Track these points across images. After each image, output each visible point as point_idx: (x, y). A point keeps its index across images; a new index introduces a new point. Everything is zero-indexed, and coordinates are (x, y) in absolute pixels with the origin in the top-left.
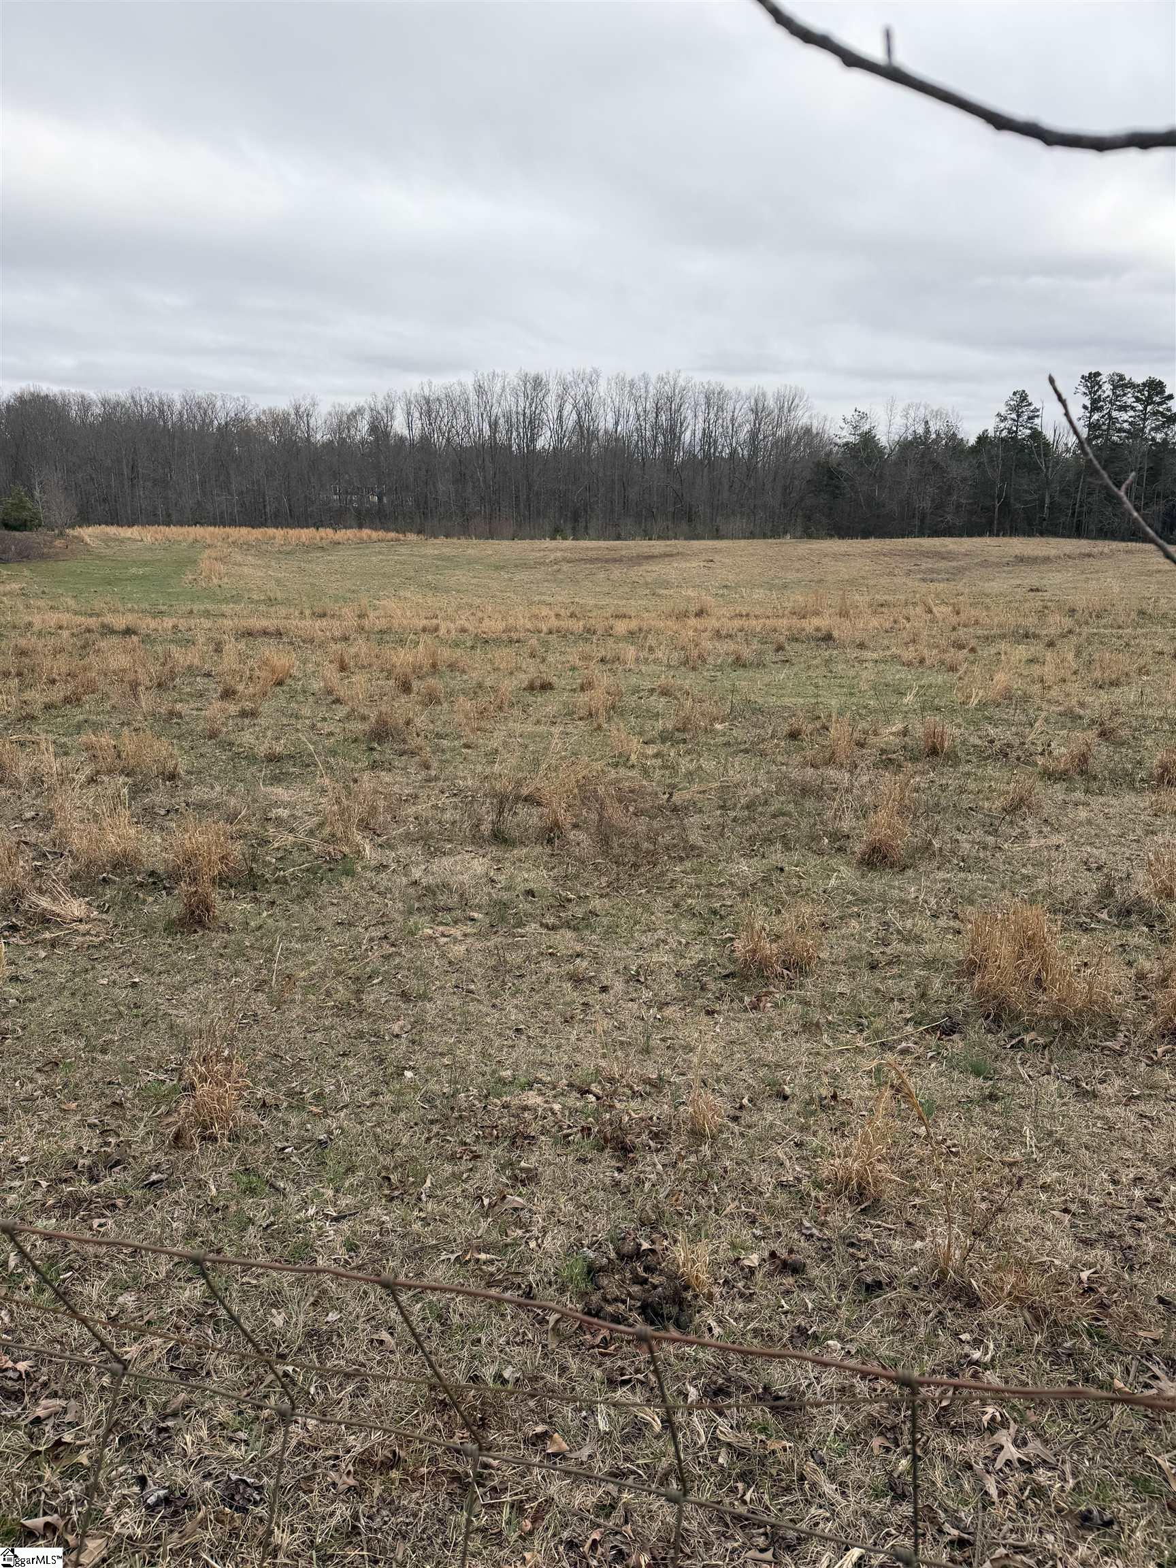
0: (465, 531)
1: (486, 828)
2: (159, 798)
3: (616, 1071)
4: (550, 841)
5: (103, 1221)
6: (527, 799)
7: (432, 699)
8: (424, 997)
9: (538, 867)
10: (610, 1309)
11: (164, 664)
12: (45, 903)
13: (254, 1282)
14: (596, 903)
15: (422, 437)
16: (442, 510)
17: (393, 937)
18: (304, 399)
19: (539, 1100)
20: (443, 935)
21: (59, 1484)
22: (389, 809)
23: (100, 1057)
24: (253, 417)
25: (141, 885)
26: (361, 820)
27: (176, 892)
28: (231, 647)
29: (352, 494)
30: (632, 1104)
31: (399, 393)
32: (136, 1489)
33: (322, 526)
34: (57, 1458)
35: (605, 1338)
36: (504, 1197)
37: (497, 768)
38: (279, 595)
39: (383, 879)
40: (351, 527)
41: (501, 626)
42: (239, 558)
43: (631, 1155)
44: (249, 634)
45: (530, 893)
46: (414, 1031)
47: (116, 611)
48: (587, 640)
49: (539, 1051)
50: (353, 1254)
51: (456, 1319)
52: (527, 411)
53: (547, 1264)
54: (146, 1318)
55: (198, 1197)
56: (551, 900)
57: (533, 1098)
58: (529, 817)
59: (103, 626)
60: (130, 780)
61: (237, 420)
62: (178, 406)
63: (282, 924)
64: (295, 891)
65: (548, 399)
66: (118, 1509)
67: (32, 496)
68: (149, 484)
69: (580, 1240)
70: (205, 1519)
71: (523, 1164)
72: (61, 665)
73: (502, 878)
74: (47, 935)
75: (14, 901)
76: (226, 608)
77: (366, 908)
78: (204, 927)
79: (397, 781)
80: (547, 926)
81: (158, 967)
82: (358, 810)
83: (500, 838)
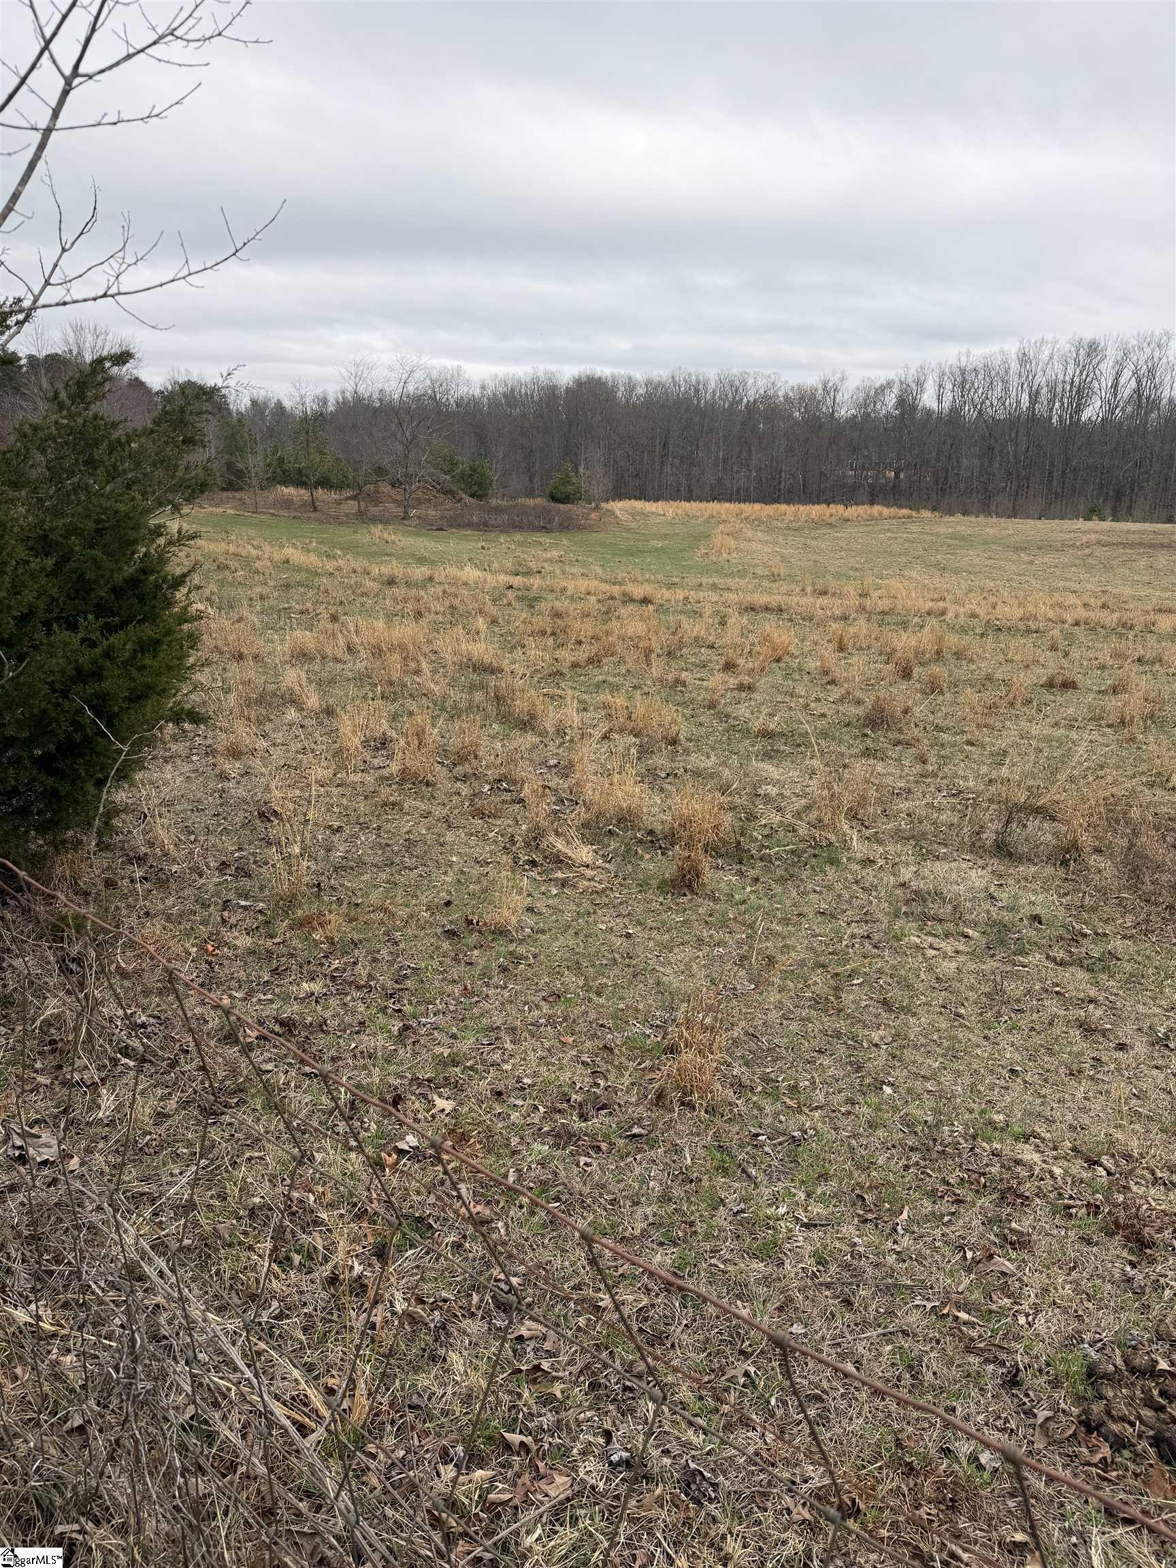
0: (986, 509)
1: (989, 837)
2: (660, 760)
3: (1135, 1147)
4: (1065, 863)
5: (589, 1160)
6: (1037, 811)
7: (933, 688)
8: (906, 1010)
9: (1047, 890)
10: (1115, 1427)
11: (673, 634)
12: (560, 845)
13: (722, 1266)
14: (1118, 944)
15: (951, 411)
16: (962, 486)
17: (876, 937)
18: (834, 374)
19: (1036, 1157)
20: (931, 947)
21: (534, 1408)
22: (879, 801)
23: (595, 998)
24: (781, 393)
25: (641, 842)
26: (851, 809)
27: (670, 853)
28: (736, 621)
29: (868, 469)
30: (1152, 1191)
31: (934, 364)
32: (601, 1441)
33: (834, 502)
34: (534, 1381)
35: (1105, 1458)
36: (991, 1257)
37: (1004, 772)
38: (783, 571)
39: (869, 875)
40: (863, 504)
41: (1019, 613)
42: (750, 534)
43: (1148, 1251)
44: (752, 609)
45: (1036, 918)
46: (894, 1044)
47: (635, 581)
48: (1120, 635)
49: (1038, 1101)
50: (821, 1268)
51: (929, 1377)
52: (1077, 380)
53: (1038, 1348)
54: (621, 1271)
55: (674, 1162)
56: (1062, 931)
57: (1028, 1154)
58: (1043, 833)
59: (624, 594)
60: (637, 741)
61: (766, 398)
62: (712, 385)
63: (765, 902)
64: (779, 872)
65: (1103, 367)
66: (584, 1453)
67: (577, 471)
68: (677, 461)
69: (1079, 1332)
70: (661, 1498)
71: (1014, 1225)
72: (586, 628)
73: (1004, 896)
74: (559, 875)
75: (535, 839)
76: (730, 582)
77: (849, 902)
78: (692, 892)
79: (889, 773)
80: (1054, 960)
81: (650, 923)
82: (847, 799)
83: (1003, 850)
